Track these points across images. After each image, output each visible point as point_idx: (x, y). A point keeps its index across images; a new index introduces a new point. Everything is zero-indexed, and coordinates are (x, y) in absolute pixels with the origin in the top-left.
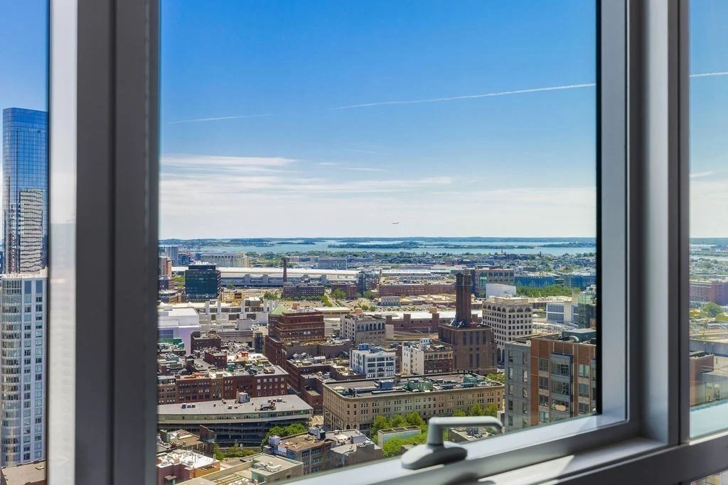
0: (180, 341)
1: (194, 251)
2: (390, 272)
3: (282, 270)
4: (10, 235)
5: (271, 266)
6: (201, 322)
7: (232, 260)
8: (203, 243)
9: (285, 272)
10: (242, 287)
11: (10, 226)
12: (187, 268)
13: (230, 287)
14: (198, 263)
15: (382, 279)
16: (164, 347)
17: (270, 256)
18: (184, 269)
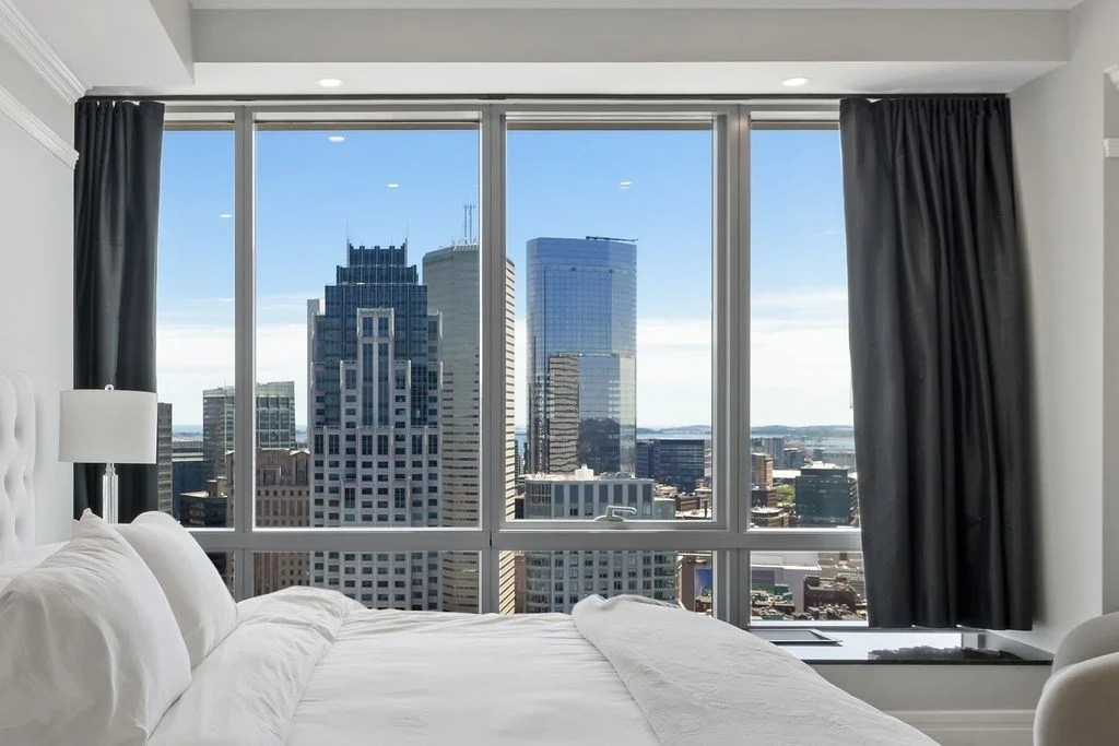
0: (786, 590)
1: (810, 446)
4: (537, 419)
6: (820, 563)
11: (537, 406)
12: (798, 473)
14: (818, 465)
16: (759, 597)
18: (794, 474)
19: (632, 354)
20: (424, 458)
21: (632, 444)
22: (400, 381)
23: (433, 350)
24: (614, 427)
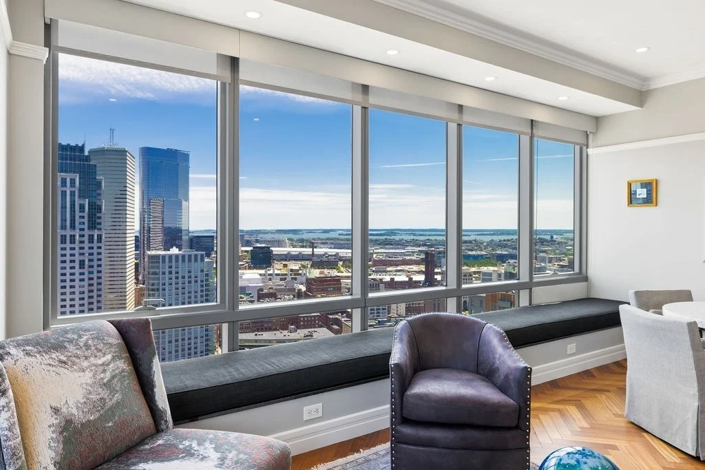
0: (251, 294)
1: (253, 238)
2: (379, 251)
3: (311, 249)
4: (144, 227)
5: (303, 247)
6: (263, 283)
7: (280, 243)
8: (258, 232)
9: (313, 250)
10: (286, 260)
11: (144, 221)
12: (252, 248)
13: (278, 261)
14: (258, 245)
15: (375, 256)
16: (241, 298)
17: (302, 241)
18: (250, 249)
19: (187, 200)
20: (95, 245)
21: (187, 237)
22: (82, 208)
23: (99, 194)
24: (181, 231)
